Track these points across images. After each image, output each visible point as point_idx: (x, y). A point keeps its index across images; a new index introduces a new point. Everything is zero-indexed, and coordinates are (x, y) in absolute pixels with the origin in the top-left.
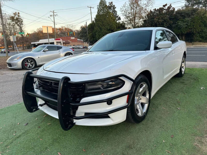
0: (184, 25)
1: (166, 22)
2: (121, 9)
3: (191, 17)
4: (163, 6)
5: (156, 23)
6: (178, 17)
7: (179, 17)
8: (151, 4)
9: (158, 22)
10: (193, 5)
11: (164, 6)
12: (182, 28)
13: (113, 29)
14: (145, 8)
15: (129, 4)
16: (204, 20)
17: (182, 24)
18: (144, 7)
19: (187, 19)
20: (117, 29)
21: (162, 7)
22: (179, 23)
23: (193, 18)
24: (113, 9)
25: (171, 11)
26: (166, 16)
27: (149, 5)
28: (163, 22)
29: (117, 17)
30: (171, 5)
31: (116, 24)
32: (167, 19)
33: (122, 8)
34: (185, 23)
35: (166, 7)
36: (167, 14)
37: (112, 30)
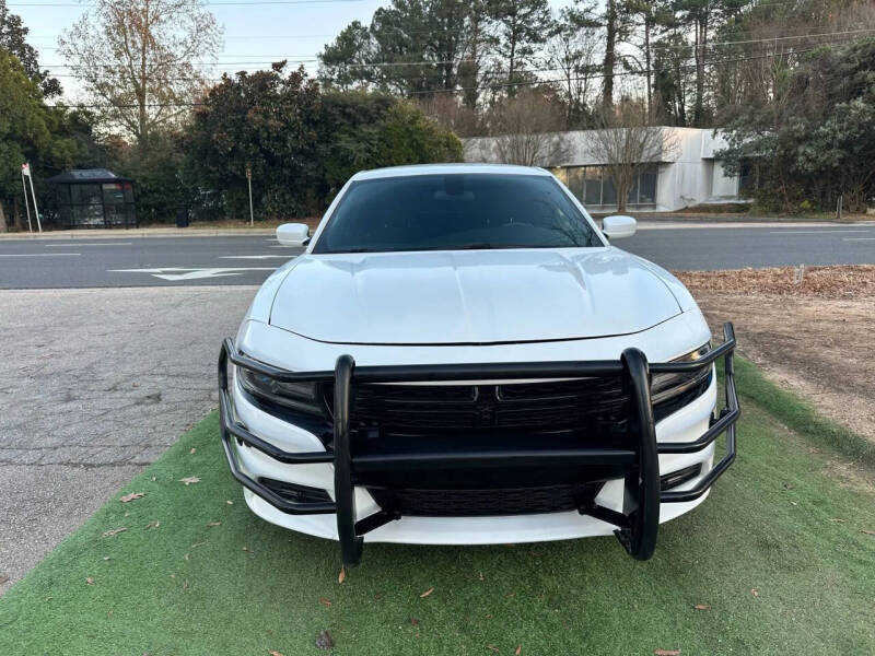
0: (360, 151)
1: (292, 130)
2: (63, 43)
3: (378, 125)
4: (271, 65)
5: (258, 131)
6: (335, 120)
7: (337, 117)
8: (207, 45)
9: (266, 128)
10: (344, 79)
11: (278, 66)
12: (353, 160)
13: (31, 136)
14: (184, 60)
15: (104, 29)
16: (416, 140)
17: (352, 147)
18: (180, 54)
19: (365, 129)
20: (55, 139)
21: (271, 70)
22: (343, 143)
23: (385, 129)
24: (8, 33)
25: (307, 90)
26: (291, 110)
27: (199, 50)
28: (283, 129)
29: (41, 77)
30: (302, 67)
31: (43, 112)
32: (295, 121)
33: (66, 39)
34: (362, 146)
35: (286, 74)
36: (293, 101)
37: (28, 138)
